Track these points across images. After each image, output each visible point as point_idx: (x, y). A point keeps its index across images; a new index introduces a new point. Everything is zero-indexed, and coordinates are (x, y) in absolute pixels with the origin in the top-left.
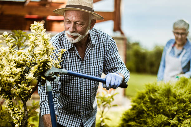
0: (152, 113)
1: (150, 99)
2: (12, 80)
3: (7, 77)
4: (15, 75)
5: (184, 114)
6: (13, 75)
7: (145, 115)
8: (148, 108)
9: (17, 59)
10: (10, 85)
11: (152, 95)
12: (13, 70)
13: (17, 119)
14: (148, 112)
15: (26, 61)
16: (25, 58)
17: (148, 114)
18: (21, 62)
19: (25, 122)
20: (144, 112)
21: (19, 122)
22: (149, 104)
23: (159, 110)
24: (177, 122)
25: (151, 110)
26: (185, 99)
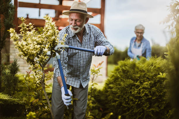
0: (124, 79)
1: (123, 70)
2: (35, 52)
3: (31, 50)
4: (37, 49)
5: (144, 79)
6: (35, 49)
7: (119, 80)
8: (121, 76)
9: (38, 40)
10: (33, 55)
11: (123, 68)
12: (35, 46)
13: (38, 78)
14: (121, 78)
15: (43, 42)
16: (42, 39)
17: (121, 80)
18: (40, 42)
19: (43, 79)
20: (119, 78)
21: (39, 79)
22: (122, 73)
23: (128, 77)
24: (140, 84)
25: (123, 77)
26: (144, 70)
